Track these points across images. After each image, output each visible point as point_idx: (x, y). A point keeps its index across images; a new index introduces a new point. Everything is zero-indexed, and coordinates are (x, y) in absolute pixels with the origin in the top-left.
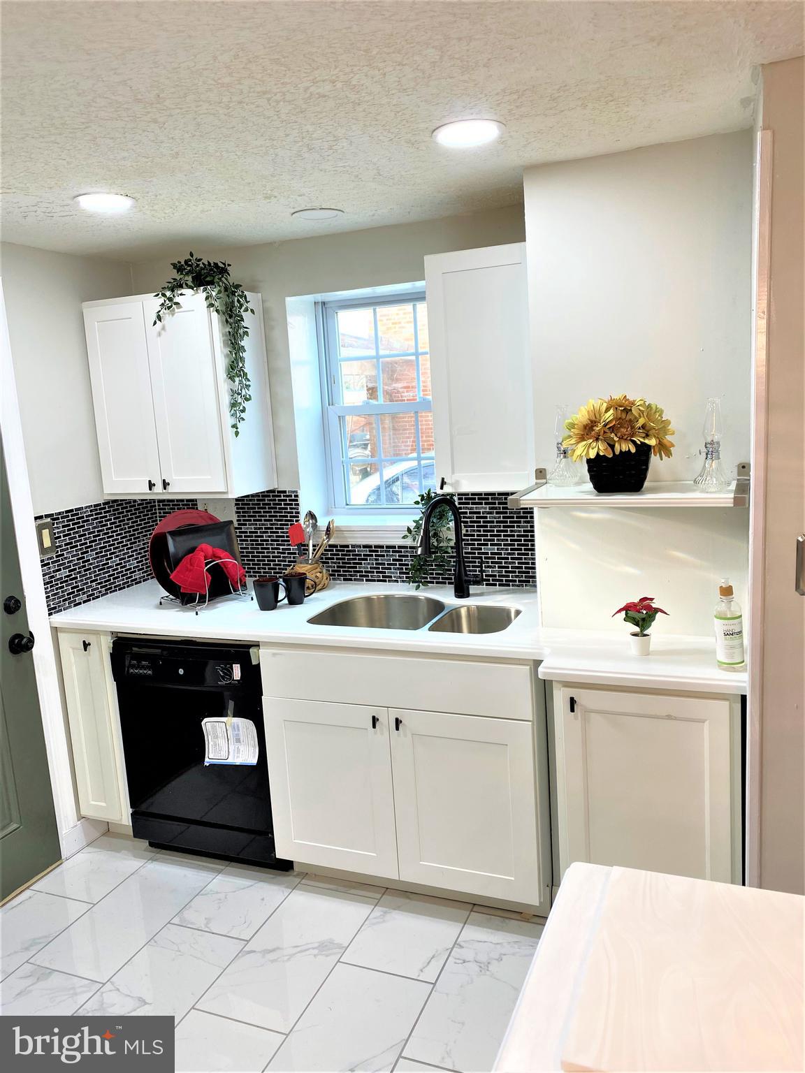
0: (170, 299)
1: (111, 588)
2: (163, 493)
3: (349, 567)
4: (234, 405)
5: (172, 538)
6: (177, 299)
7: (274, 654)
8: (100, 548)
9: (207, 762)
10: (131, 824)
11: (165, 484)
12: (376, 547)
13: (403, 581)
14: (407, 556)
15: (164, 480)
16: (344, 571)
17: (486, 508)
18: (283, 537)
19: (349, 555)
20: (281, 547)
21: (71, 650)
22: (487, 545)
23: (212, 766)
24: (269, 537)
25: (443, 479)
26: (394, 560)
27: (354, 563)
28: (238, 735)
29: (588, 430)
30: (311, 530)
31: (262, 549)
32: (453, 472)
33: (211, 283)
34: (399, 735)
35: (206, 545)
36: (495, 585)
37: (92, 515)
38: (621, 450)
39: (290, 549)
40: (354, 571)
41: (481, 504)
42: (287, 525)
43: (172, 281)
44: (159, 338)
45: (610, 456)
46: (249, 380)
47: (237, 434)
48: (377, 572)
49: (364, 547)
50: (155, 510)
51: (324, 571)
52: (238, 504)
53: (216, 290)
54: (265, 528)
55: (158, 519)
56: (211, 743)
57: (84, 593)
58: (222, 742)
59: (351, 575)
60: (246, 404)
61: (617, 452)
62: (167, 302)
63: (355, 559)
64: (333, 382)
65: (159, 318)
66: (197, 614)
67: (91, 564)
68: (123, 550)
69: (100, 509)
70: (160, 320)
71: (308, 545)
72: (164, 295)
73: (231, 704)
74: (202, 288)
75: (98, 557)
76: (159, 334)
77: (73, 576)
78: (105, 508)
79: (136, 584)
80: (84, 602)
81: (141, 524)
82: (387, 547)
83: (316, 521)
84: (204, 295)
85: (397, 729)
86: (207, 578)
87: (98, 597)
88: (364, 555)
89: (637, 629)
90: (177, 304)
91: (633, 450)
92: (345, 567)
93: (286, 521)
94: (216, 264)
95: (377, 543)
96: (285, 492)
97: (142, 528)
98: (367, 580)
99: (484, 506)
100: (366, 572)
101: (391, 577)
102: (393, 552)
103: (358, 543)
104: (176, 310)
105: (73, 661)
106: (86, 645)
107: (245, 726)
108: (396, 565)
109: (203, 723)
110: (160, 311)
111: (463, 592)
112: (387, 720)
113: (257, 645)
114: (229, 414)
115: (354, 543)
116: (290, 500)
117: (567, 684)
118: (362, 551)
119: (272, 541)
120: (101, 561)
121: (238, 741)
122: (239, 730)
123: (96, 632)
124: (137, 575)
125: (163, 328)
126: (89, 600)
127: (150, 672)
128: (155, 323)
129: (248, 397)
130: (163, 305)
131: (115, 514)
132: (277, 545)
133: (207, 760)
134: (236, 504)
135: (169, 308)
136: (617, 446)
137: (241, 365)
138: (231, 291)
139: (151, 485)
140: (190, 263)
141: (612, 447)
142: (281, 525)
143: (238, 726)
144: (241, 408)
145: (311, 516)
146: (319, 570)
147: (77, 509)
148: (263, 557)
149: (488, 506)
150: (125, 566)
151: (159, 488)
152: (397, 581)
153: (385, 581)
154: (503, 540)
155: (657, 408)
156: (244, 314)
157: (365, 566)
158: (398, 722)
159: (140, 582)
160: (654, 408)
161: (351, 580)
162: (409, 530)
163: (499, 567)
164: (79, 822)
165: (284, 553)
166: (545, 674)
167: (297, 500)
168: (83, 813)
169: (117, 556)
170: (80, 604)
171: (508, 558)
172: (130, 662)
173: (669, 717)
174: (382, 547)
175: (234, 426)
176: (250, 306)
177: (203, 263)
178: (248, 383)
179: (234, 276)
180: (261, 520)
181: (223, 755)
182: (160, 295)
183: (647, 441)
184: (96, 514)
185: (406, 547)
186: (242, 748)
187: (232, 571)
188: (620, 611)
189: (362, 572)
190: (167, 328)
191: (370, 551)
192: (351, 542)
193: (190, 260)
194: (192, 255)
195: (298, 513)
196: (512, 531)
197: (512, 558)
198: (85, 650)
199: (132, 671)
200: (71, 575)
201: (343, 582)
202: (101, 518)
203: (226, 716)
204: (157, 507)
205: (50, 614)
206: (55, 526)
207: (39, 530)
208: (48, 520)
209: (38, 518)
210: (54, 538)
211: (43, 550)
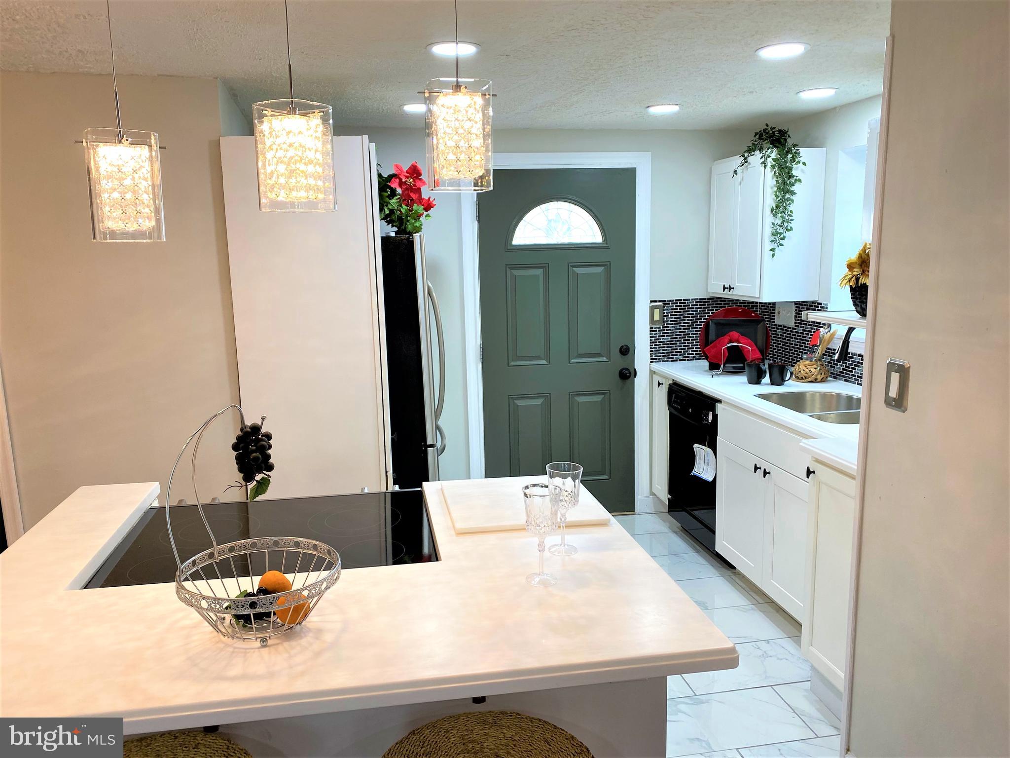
0: (746, 159)
2: (730, 295)
4: (775, 234)
6: (749, 159)
9: (694, 473)
10: (668, 505)
15: (730, 285)
21: (656, 387)
27: (852, 368)
28: (708, 460)
34: (764, 481)
35: (736, 332)
37: (697, 305)
46: (793, 216)
47: (774, 255)
50: (756, 309)
56: (697, 461)
57: (680, 355)
58: (701, 462)
60: (787, 234)
62: (743, 161)
65: (736, 172)
66: (712, 377)
69: (705, 302)
72: (744, 156)
73: (707, 438)
76: (739, 184)
77: (674, 342)
78: (709, 302)
80: (680, 360)
90: (750, 162)
94: (783, 130)
96: (822, 304)
104: (749, 166)
106: (659, 384)
107: (710, 454)
109: (695, 447)
110: (738, 168)
113: (720, 401)
114: (769, 241)
121: (708, 463)
122: (709, 457)
126: (684, 360)
127: (680, 407)
129: (790, 228)
130: (741, 163)
135: (746, 165)
137: (787, 204)
138: (786, 149)
139: (724, 288)
140: (767, 131)
144: (782, 236)
146: (815, 366)
147: (683, 300)
151: (728, 291)
156: (795, 166)
158: (765, 472)
164: (651, 496)
168: (653, 491)
170: (675, 361)
172: (674, 399)
175: (773, 250)
178: (792, 218)
179: (795, 137)
181: (700, 471)
182: (742, 156)
184: (701, 305)
186: (708, 469)
193: (767, 129)
194: (767, 125)
198: (659, 387)
199: (674, 405)
200: (672, 341)
202: (705, 308)
203: (705, 445)
204: (758, 307)
205: (651, 362)
206: (666, 308)
207: (652, 309)
208: (661, 303)
209: (651, 302)
210: (663, 315)
211: (653, 322)
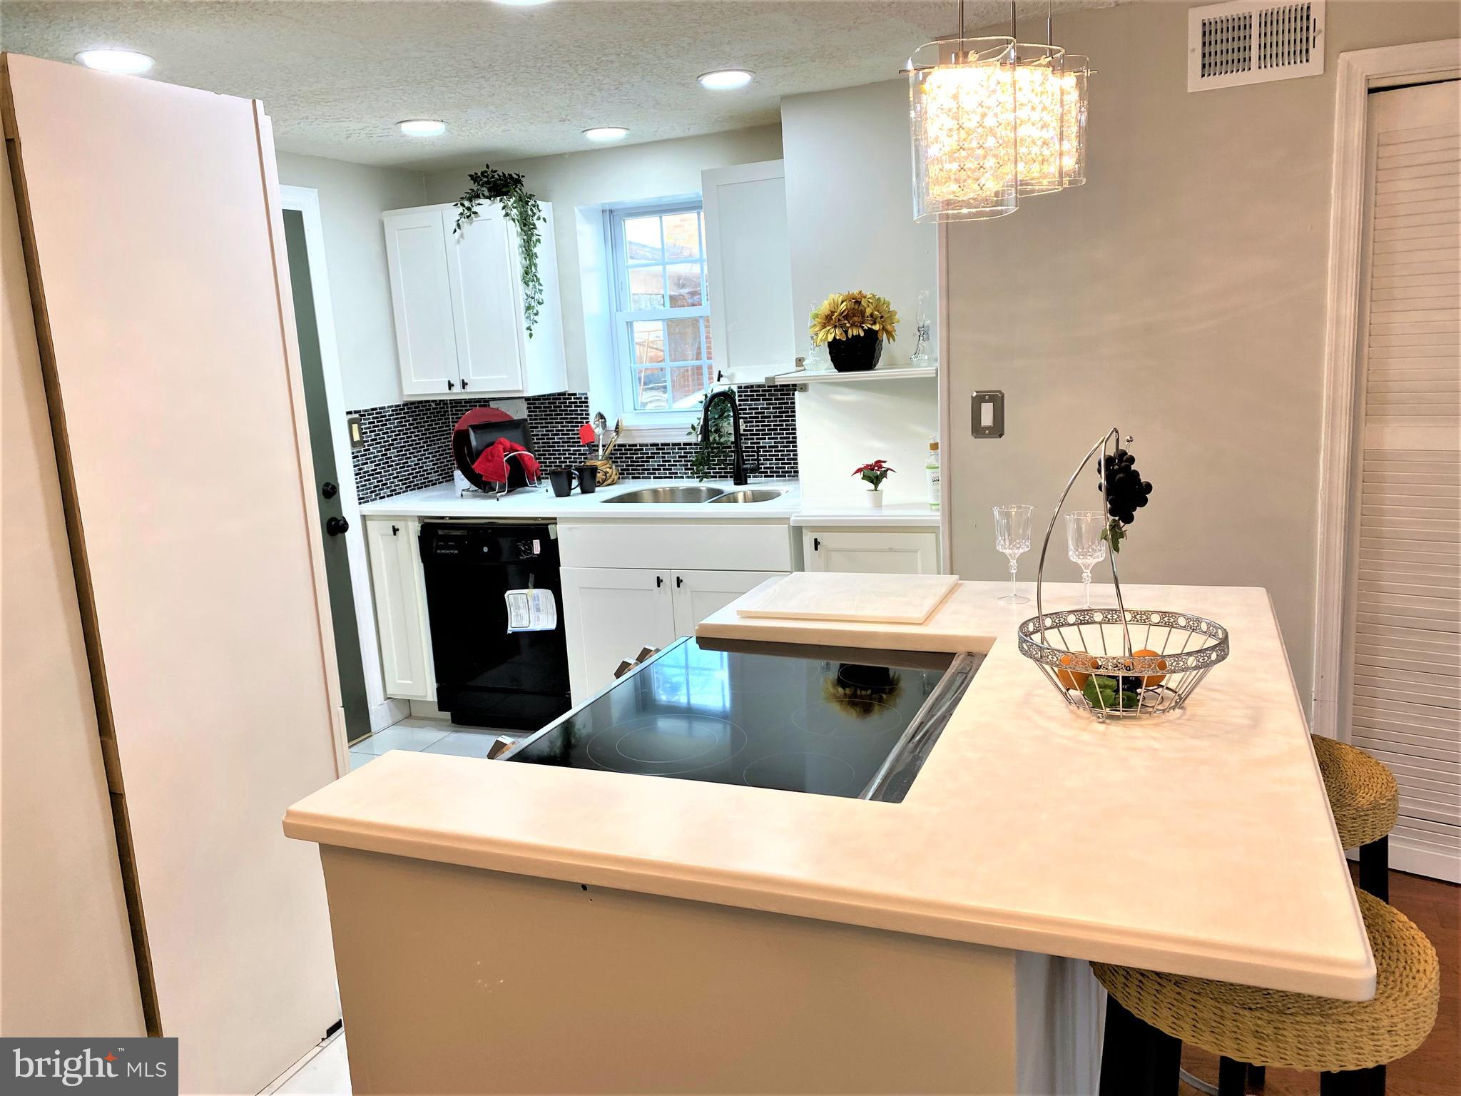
0: (469, 209)
1: (410, 486)
2: (461, 393)
3: (637, 466)
4: (528, 308)
5: (474, 432)
6: (474, 209)
7: (570, 528)
8: (401, 447)
9: (510, 630)
10: (436, 700)
11: (464, 384)
12: (662, 445)
13: (688, 477)
14: (692, 453)
15: (463, 381)
16: (632, 470)
17: (763, 404)
18: (574, 438)
19: (638, 454)
20: (572, 449)
21: (380, 537)
22: (765, 439)
23: (515, 633)
24: (560, 439)
25: (720, 372)
26: (679, 457)
27: (642, 462)
28: (538, 605)
29: (828, 320)
30: (601, 429)
31: (553, 451)
32: (729, 367)
33: (506, 194)
34: (680, 593)
35: (504, 439)
36: (773, 476)
37: (393, 415)
38: (853, 335)
39: (580, 450)
40: (642, 470)
41: (759, 400)
42: (578, 426)
43: (470, 191)
44: (458, 246)
45: (844, 339)
46: (541, 285)
47: (531, 335)
48: (664, 469)
49: (652, 445)
51: (614, 467)
52: (530, 408)
53: (512, 200)
54: (557, 431)
55: (451, 424)
56: (513, 614)
57: (387, 488)
58: (523, 612)
59: (639, 473)
60: (539, 308)
61: (850, 337)
62: (466, 211)
63: (643, 457)
64: (620, 288)
65: (459, 225)
66: (497, 500)
67: (393, 461)
68: (420, 451)
69: (400, 410)
70: (460, 228)
71: (598, 446)
72: (463, 205)
73: (532, 577)
74: (499, 198)
75: (399, 456)
76: (458, 242)
77: (378, 471)
78: (404, 409)
79: (433, 485)
80: (388, 496)
81: (435, 428)
82: (673, 445)
83: (605, 421)
84: (502, 205)
85: (678, 586)
86: (507, 469)
87: (399, 493)
88: (652, 453)
89: (872, 486)
90: (475, 213)
91: (862, 334)
92: (633, 466)
93: (576, 422)
94: (510, 175)
95: (663, 442)
96: (575, 394)
97: (436, 432)
98: (654, 478)
99: (761, 402)
100: (653, 469)
101: (677, 473)
102: (679, 449)
103: (645, 442)
104: (474, 219)
105: (381, 546)
106: (395, 530)
107: (546, 595)
108: (681, 461)
109: (506, 595)
110: (459, 220)
111: (740, 479)
112: (669, 580)
113: (554, 520)
114: (523, 317)
115: (641, 442)
116: (580, 402)
118: (649, 449)
119: (563, 442)
120: (402, 460)
121: (538, 610)
122: (538, 600)
123: (404, 518)
124: (433, 477)
125: (462, 236)
126: (392, 495)
127: (456, 552)
128: (455, 231)
129: (541, 301)
130: (461, 214)
131: (412, 416)
132: (568, 446)
133: (509, 628)
134: (528, 408)
135: (468, 217)
136: (850, 331)
137: (534, 270)
138: (523, 201)
139: (450, 385)
140: (486, 174)
141: (846, 332)
142: (572, 426)
143: (538, 597)
144: (535, 311)
145: (601, 416)
146: (608, 465)
147: (381, 408)
148: (554, 458)
149: (765, 402)
150: (422, 467)
151: (457, 388)
152: (682, 477)
153: (671, 477)
154: (779, 434)
155: (885, 301)
156: (536, 222)
157: (653, 463)
158: (679, 581)
159: (435, 484)
160: (882, 300)
161: (639, 478)
162: (693, 428)
163: (776, 460)
164: (385, 702)
165: (575, 454)
166: (794, 521)
167: (587, 402)
168: (390, 691)
169: (415, 457)
170: (384, 497)
171: (783, 451)
172: (437, 543)
174: (668, 445)
175: (529, 328)
176: (542, 214)
177: (498, 175)
178: (540, 288)
179: (528, 186)
180: (552, 423)
181: (525, 623)
182: (459, 205)
183: (873, 327)
184: (397, 414)
185: (690, 444)
186: (541, 616)
187: (528, 463)
188: (856, 472)
189: (649, 470)
190: (465, 235)
191: (657, 449)
192: (638, 441)
193: (486, 172)
194: (488, 166)
195: (588, 414)
196: (787, 425)
197: (787, 451)
198: (395, 534)
199: (439, 551)
200: (376, 469)
201: (631, 480)
202: (401, 418)
203: (527, 588)
205: (360, 503)
206: (363, 422)
207: (351, 422)
208: (357, 416)
209: (349, 413)
210: (362, 434)
211: (354, 444)
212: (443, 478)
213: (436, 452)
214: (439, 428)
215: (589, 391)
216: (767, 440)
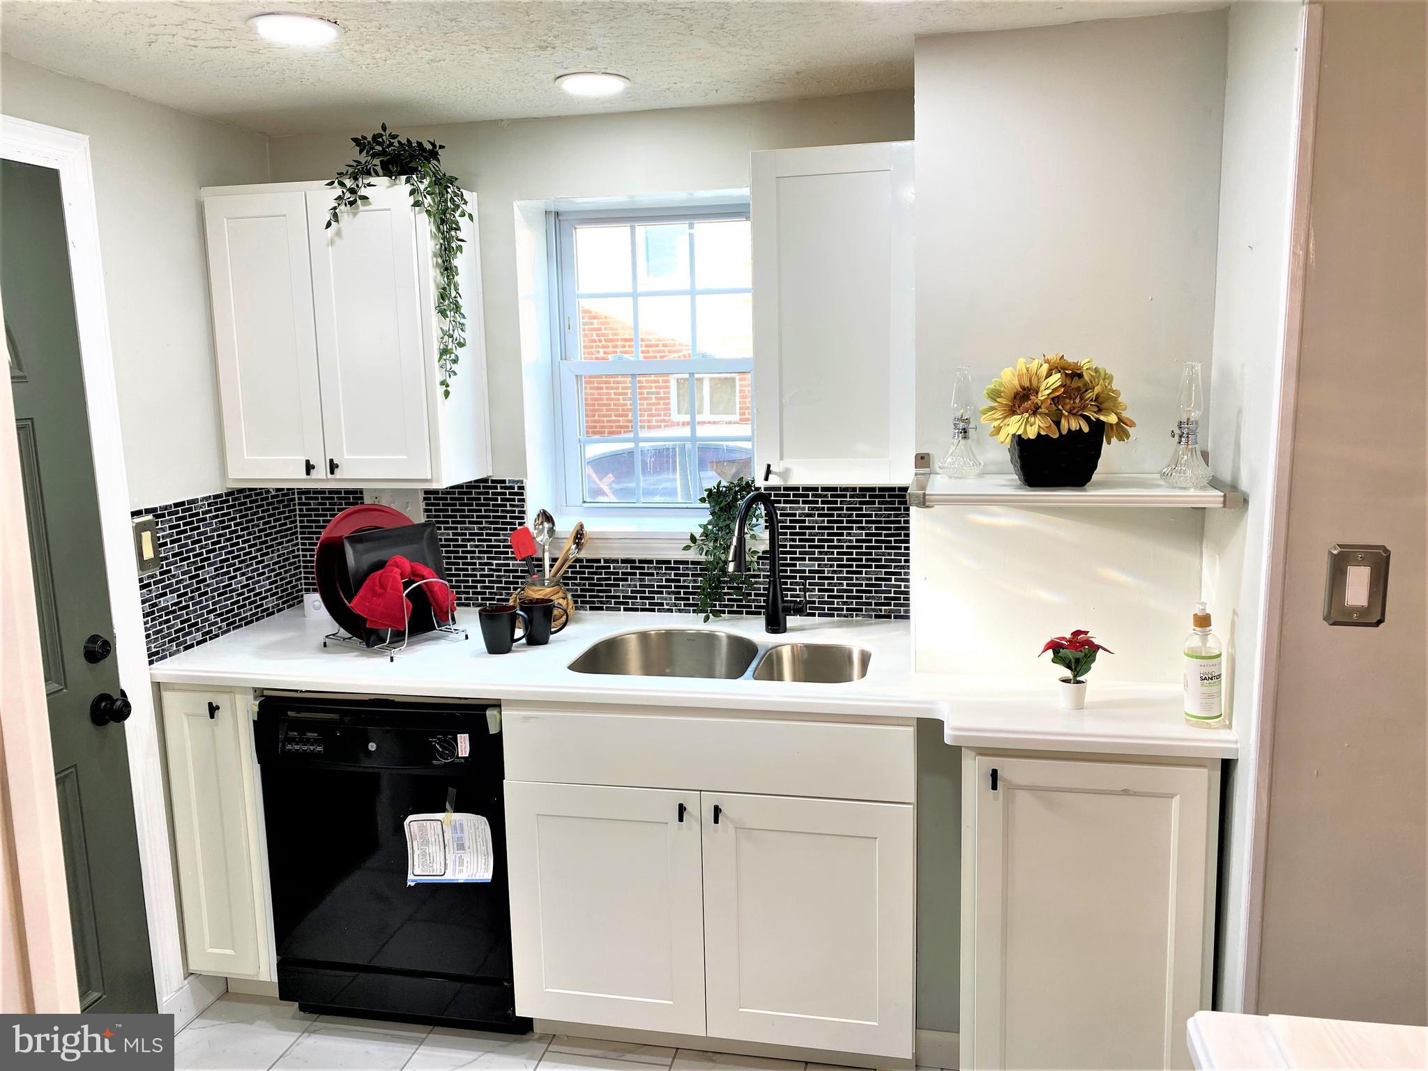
0: (352, 191)
1: (234, 622)
2: (327, 480)
3: (599, 591)
4: (444, 352)
5: (352, 546)
6: (363, 192)
8: (222, 561)
9: (412, 880)
10: (275, 980)
11: (333, 467)
12: (641, 561)
13: (680, 611)
14: (688, 575)
15: (331, 461)
16: (591, 597)
17: (804, 509)
18: (499, 547)
19: (601, 574)
20: (495, 562)
21: (184, 718)
22: (804, 559)
23: (419, 886)
24: (476, 546)
25: (769, 466)
26: (667, 580)
27: (607, 585)
28: (461, 838)
29: (1022, 399)
30: (547, 537)
31: (464, 564)
32: (782, 458)
33: (413, 170)
34: (716, 831)
35: (400, 557)
36: (813, 615)
37: (210, 511)
38: (1069, 429)
39: (508, 565)
40: (607, 597)
41: (798, 502)
42: (506, 529)
43: (355, 164)
44: (330, 248)
45: (1056, 436)
46: (464, 317)
47: (447, 394)
48: (642, 598)
49: (624, 561)
50: (294, 505)
51: (569, 597)
52: (429, 499)
53: (426, 182)
54: (471, 534)
56: (417, 852)
57: (198, 630)
58: (435, 850)
59: (601, 602)
60: (459, 352)
61: (1064, 432)
62: (348, 195)
63: (609, 579)
64: (567, 327)
65: (335, 216)
66: (392, 660)
67: (208, 586)
68: (251, 565)
69: (222, 502)
70: (337, 221)
71: (541, 560)
72: (342, 184)
73: (452, 792)
74: (404, 178)
75: (217, 576)
76: (332, 242)
77: (184, 604)
78: (227, 501)
79: (268, 615)
80: (199, 643)
81: (275, 527)
82: (659, 562)
83: (553, 524)
84: (409, 187)
85: (716, 821)
86: (407, 606)
87: (217, 636)
88: (623, 574)
89: (1068, 673)
90: (364, 198)
91: (1086, 429)
92: (593, 591)
93: (503, 523)
94: (420, 144)
95: (643, 557)
96: (504, 482)
97: (276, 533)
98: (625, 610)
99: (801, 505)
100: (624, 597)
101: (662, 604)
102: (667, 569)
103: (614, 557)
104: (361, 208)
105: (187, 732)
106: (213, 710)
107: (475, 826)
108: (670, 587)
109: (406, 822)
110: (335, 208)
111: (778, 624)
112: (699, 808)
113: (497, 705)
114: (437, 365)
115: (607, 557)
116: (510, 494)
117: (983, 752)
118: (620, 568)
119: (480, 552)
120: (222, 581)
121: (461, 847)
122: (462, 830)
123: (229, 689)
124: (270, 603)
125: (338, 233)
126: (205, 641)
127: (320, 749)
128: (329, 225)
129: (462, 341)
130: (339, 198)
131: (241, 511)
132: (489, 558)
133: (410, 877)
134: (425, 499)
135: (351, 203)
136: (1064, 422)
137: (454, 293)
138: (442, 183)
139: (309, 467)
140: (381, 140)
141: (1058, 424)
142: (495, 529)
143: (461, 825)
144: (453, 357)
145: (546, 517)
147: (190, 502)
148: (465, 575)
149: (807, 506)
150: (254, 589)
151: (321, 472)
152: (670, 611)
153: (653, 610)
154: (826, 553)
155: (1106, 374)
156: (459, 219)
157: (624, 589)
158: (717, 811)
159: (273, 613)
160: (1102, 373)
161: (601, 609)
162: (693, 539)
163: (820, 590)
164: (186, 982)
165: (499, 571)
166: (956, 737)
167: (522, 494)
168: (193, 967)
169: (243, 574)
170: (192, 646)
171: (832, 578)
172: (286, 733)
173: (1126, 792)
174: (651, 562)
175: (443, 383)
176: (468, 209)
177: (399, 142)
178: (462, 321)
179: (447, 163)
180: (464, 523)
181: (438, 869)
182: (336, 183)
183: (1102, 418)
184: (216, 510)
185: (686, 562)
186: (466, 858)
187: (439, 594)
188: (1045, 650)
189: (618, 597)
190: (344, 232)
191: (632, 568)
192: (603, 554)
193: (381, 136)
194: (384, 128)
195: (524, 512)
196: (839, 541)
197: (838, 579)
198: (212, 716)
199: (289, 747)
200: (181, 602)
201: (588, 612)
202: (223, 515)
203: (443, 810)
204: (297, 502)
205: (151, 663)
206: (160, 526)
207: (139, 530)
208: (150, 517)
209: (135, 514)
210: (158, 545)
211: (142, 564)
212: (283, 603)
213: (274, 564)
214: (280, 525)
215: (526, 478)
216: (807, 562)
